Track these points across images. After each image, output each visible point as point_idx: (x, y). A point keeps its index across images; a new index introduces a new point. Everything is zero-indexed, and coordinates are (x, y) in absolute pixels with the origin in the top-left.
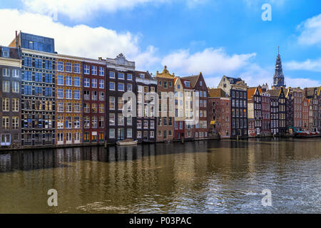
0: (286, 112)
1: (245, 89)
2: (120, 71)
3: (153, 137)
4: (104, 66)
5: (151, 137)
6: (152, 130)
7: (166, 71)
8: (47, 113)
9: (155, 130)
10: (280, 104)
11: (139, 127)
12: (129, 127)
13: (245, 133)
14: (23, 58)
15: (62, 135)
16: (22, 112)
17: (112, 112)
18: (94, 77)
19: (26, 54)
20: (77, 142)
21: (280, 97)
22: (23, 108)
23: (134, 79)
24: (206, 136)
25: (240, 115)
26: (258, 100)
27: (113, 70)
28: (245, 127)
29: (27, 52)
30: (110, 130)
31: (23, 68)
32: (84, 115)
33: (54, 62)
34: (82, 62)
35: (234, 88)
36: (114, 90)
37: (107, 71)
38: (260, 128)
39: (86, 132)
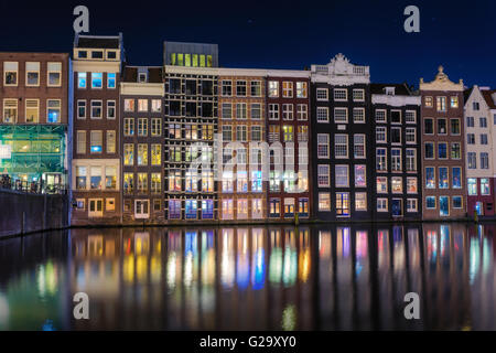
2: (338, 87)
3: (416, 210)
4: (307, 80)
5: (410, 210)
6: (412, 196)
9: (419, 196)
12: (361, 190)
14: (167, 80)
16: (166, 165)
17: (324, 161)
18: (288, 100)
19: (173, 75)
22: (167, 159)
23: (368, 98)
27: (324, 85)
29: (172, 72)
31: (166, 96)
33: (216, 83)
34: (265, 78)
36: (327, 121)
37: (313, 87)
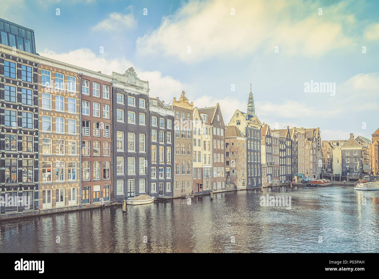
0: (292, 157)
1: (259, 128)
2: (130, 94)
3: (169, 191)
4: (109, 85)
5: (167, 191)
6: (169, 181)
7: (184, 99)
8: (26, 156)
9: (172, 181)
10: (287, 147)
11: (154, 178)
12: (142, 177)
13: (259, 183)
15: (49, 192)
17: (121, 154)
20: (73, 203)
21: (287, 139)
23: (147, 107)
24: (224, 187)
25: (254, 160)
26: (269, 141)
27: (122, 91)
28: (259, 175)
30: (118, 182)
32: (83, 159)
33: (35, 70)
34: (79, 74)
35: (249, 126)
36: (123, 122)
37: (114, 92)
38: (271, 175)
39: (86, 186)
